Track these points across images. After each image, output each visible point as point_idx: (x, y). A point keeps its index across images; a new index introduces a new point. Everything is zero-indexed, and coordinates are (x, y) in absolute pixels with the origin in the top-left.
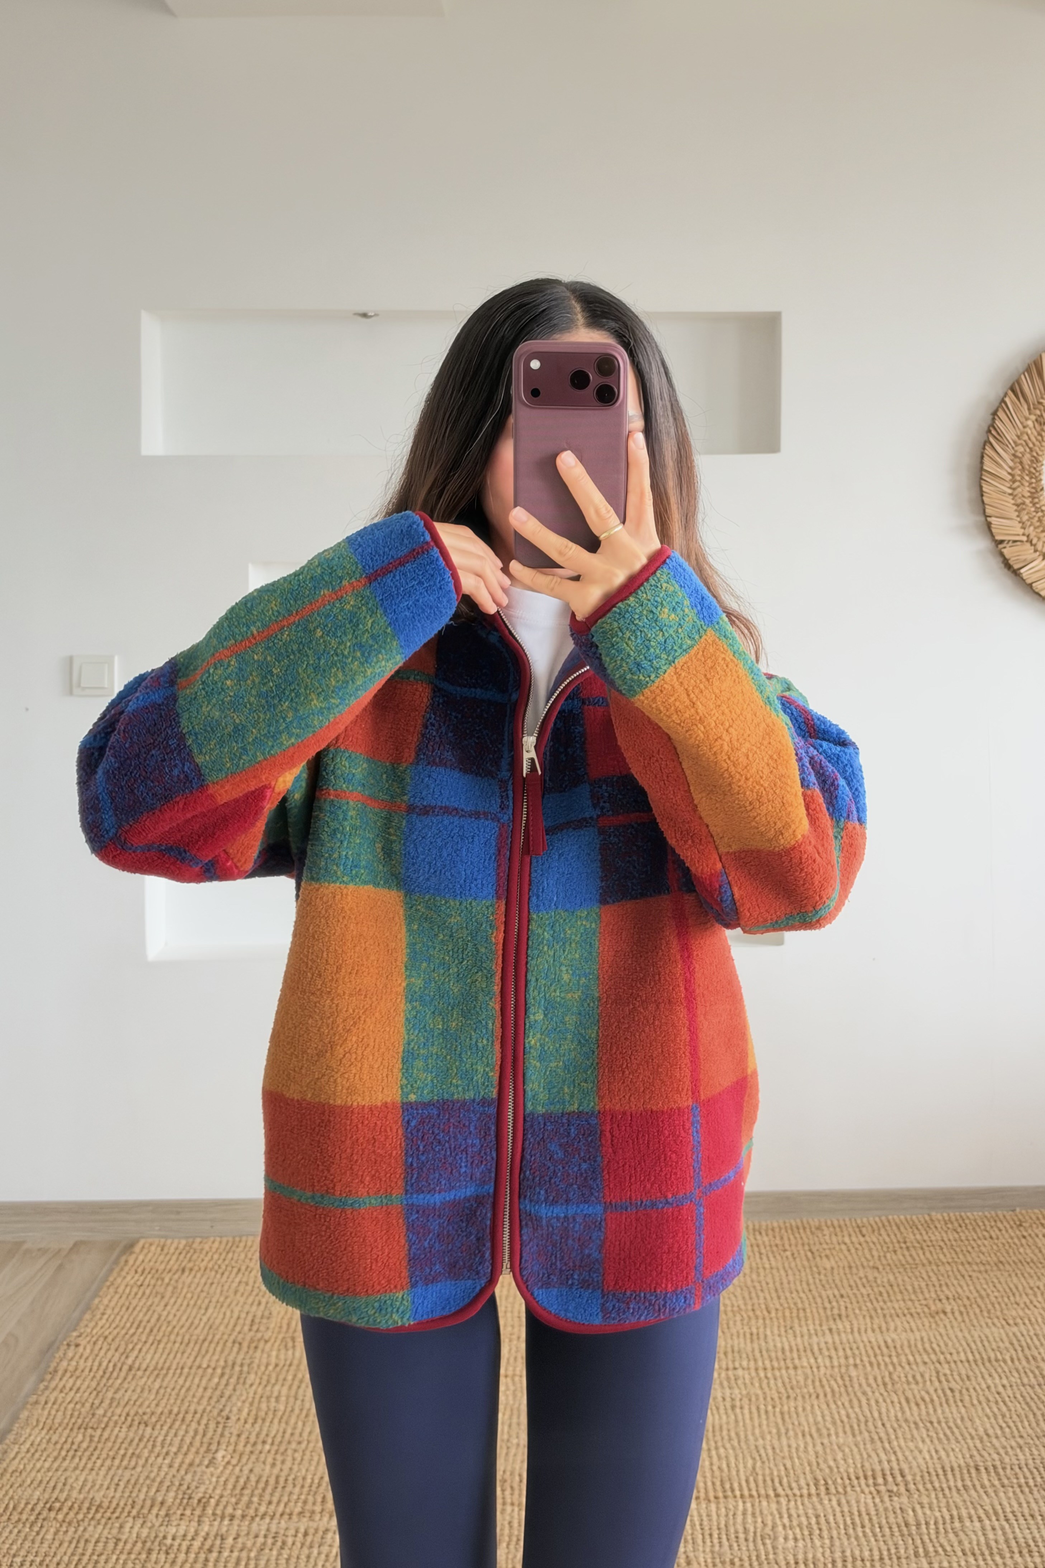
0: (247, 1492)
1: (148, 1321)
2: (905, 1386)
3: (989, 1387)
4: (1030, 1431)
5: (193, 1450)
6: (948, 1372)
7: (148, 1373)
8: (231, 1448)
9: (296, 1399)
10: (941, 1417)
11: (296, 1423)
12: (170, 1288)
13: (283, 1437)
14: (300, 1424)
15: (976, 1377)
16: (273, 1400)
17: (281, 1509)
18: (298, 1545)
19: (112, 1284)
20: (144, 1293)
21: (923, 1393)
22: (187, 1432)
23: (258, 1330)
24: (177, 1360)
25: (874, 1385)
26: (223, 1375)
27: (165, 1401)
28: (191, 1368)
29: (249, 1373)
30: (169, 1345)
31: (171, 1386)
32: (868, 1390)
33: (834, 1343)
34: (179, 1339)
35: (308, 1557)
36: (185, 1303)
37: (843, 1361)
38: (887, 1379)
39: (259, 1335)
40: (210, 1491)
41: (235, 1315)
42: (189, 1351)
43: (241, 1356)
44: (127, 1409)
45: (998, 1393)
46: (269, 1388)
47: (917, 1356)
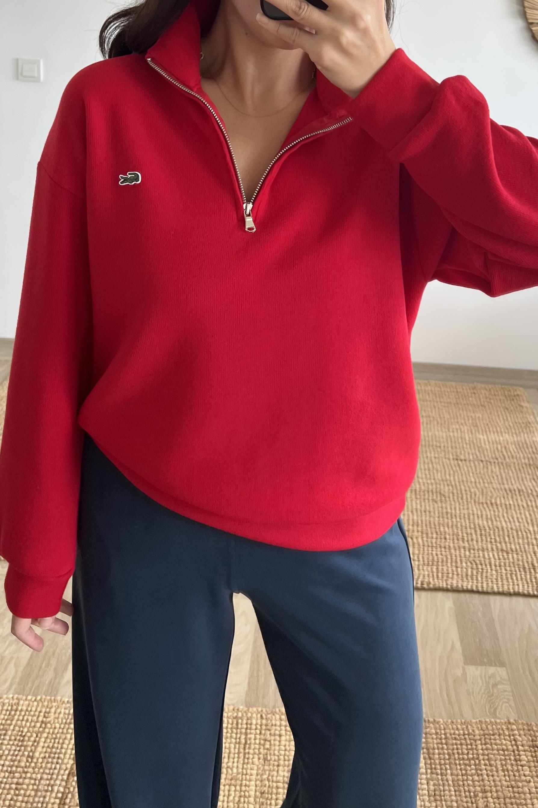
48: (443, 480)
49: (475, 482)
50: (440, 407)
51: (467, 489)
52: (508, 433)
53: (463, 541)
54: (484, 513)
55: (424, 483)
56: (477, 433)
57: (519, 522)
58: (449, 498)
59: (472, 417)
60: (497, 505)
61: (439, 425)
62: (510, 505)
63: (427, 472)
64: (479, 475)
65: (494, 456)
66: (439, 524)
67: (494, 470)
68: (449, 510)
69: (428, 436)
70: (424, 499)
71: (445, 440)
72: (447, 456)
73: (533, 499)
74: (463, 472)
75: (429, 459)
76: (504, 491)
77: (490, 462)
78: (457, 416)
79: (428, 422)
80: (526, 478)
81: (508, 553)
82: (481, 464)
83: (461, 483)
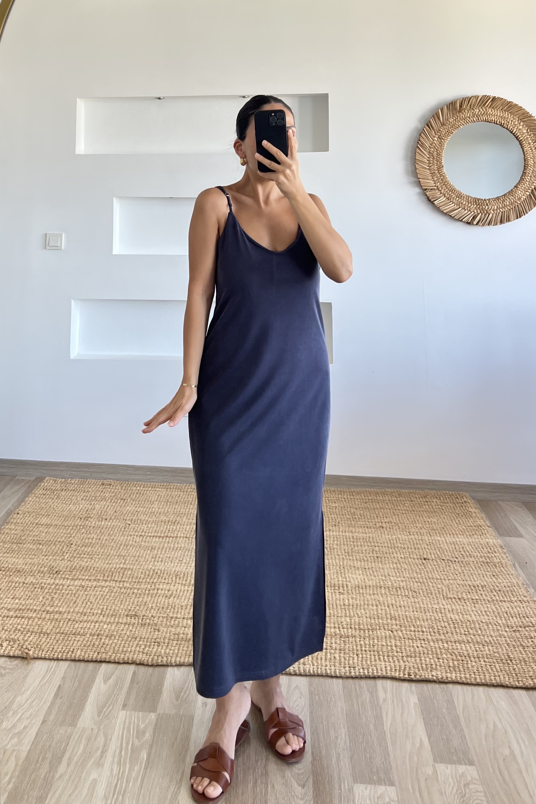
0: (74, 570)
1: (46, 508)
2: (357, 554)
3: (394, 557)
4: (408, 575)
5: (57, 554)
6: (378, 550)
7: (43, 526)
8: (71, 555)
9: (100, 540)
10: (370, 567)
11: (98, 548)
12: (56, 496)
13: (92, 552)
14: (100, 549)
15: (390, 553)
16: (91, 539)
17: (87, 578)
18: (92, 590)
19: (34, 493)
20: (46, 498)
21: (364, 558)
22: (55, 548)
23: (89, 514)
24: (55, 522)
25: (343, 552)
26: (72, 529)
27: (48, 536)
28: (60, 526)
29: (82, 529)
30: (53, 517)
31: (52, 531)
32: (340, 554)
33: (330, 535)
34: (57, 515)
35: (95, 595)
36: (61, 502)
37: (332, 542)
38: (350, 551)
39: (89, 515)
40: (61, 569)
41: (81, 507)
42: (60, 519)
43: (81, 522)
44: (34, 538)
45: (398, 560)
46: (89, 535)
47: (366, 544)
48: (411, 578)
49: (441, 579)
50: (400, 514)
51: (434, 585)
52: (463, 535)
54: (453, 607)
55: (395, 580)
56: (435, 535)
57: (488, 615)
58: (420, 593)
59: (428, 522)
60: (464, 600)
61: (401, 530)
62: (477, 599)
63: (396, 571)
64: (443, 573)
65: (453, 556)
67: (456, 568)
68: (422, 605)
69: (393, 540)
71: (407, 542)
72: (412, 556)
73: (495, 594)
74: (429, 570)
75: (396, 558)
76: (468, 587)
77: (451, 561)
78: (415, 521)
79: (391, 527)
80: (486, 575)
82: (443, 563)
83: (429, 580)
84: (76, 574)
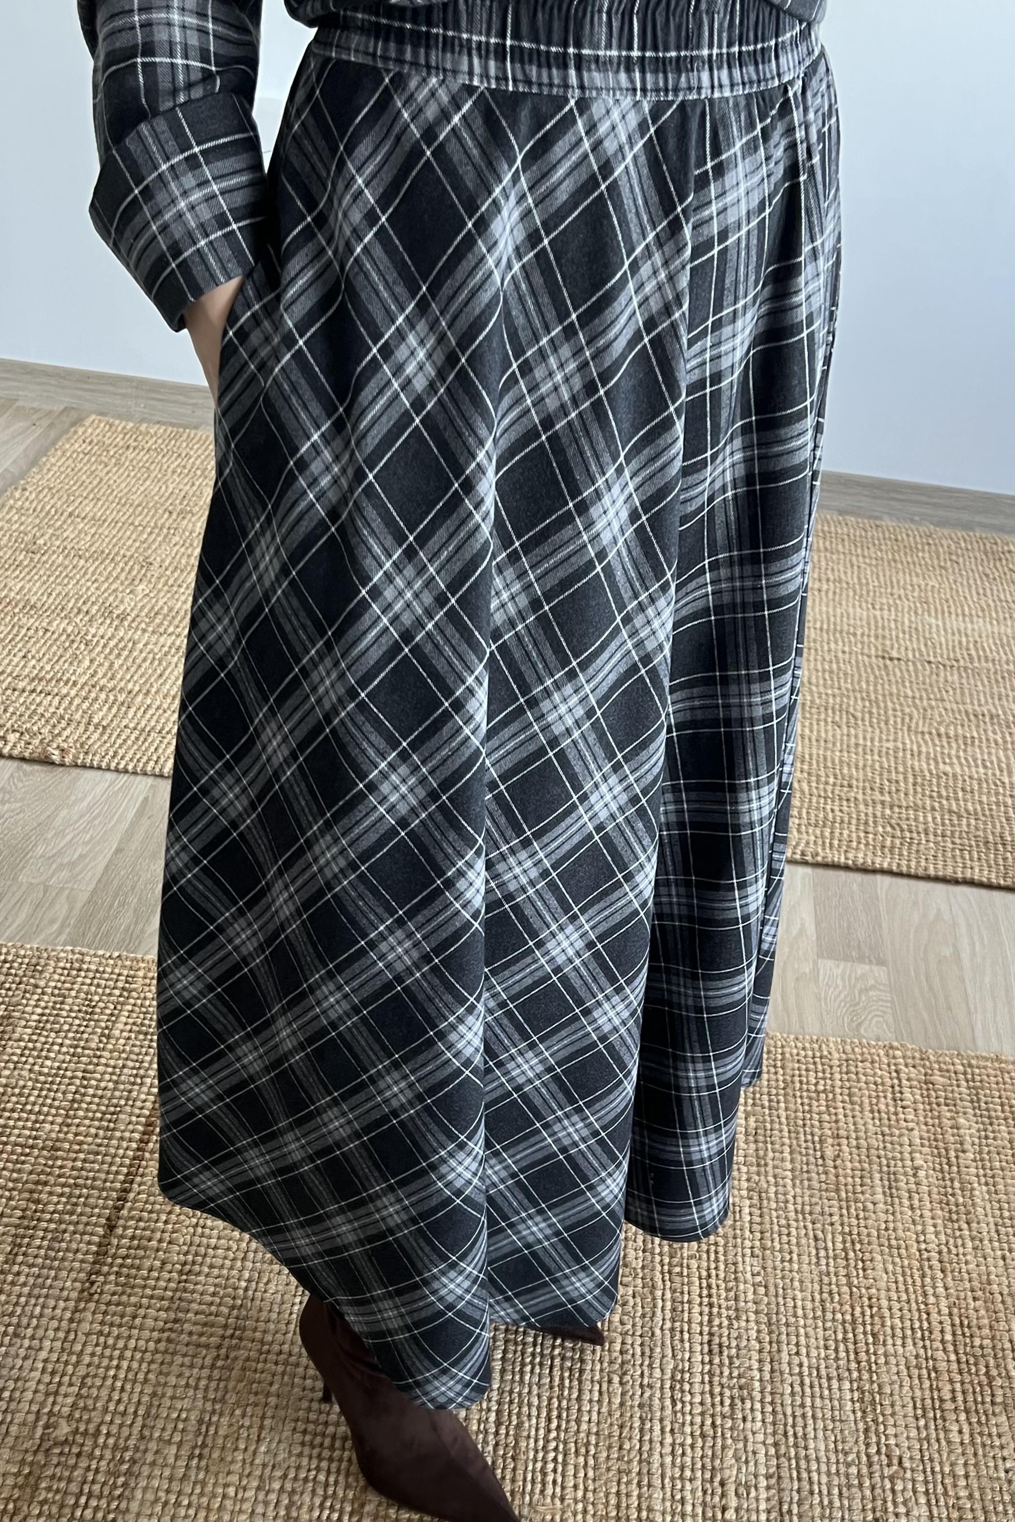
4: (849, 685)
48: (854, 691)
49: (914, 698)
51: (898, 708)
53: (882, 793)
54: (924, 749)
55: (820, 693)
56: (926, 614)
57: (985, 767)
58: (863, 720)
60: (948, 737)
62: (973, 738)
63: (827, 676)
64: (921, 686)
65: (951, 656)
66: (841, 761)
67: (950, 679)
68: (861, 742)
70: (818, 720)
71: (864, 624)
72: (866, 652)
74: (893, 680)
75: (833, 653)
76: (963, 715)
77: (944, 666)
81: (960, 816)
82: (927, 668)
83: (888, 698)
84: (162, 623)
